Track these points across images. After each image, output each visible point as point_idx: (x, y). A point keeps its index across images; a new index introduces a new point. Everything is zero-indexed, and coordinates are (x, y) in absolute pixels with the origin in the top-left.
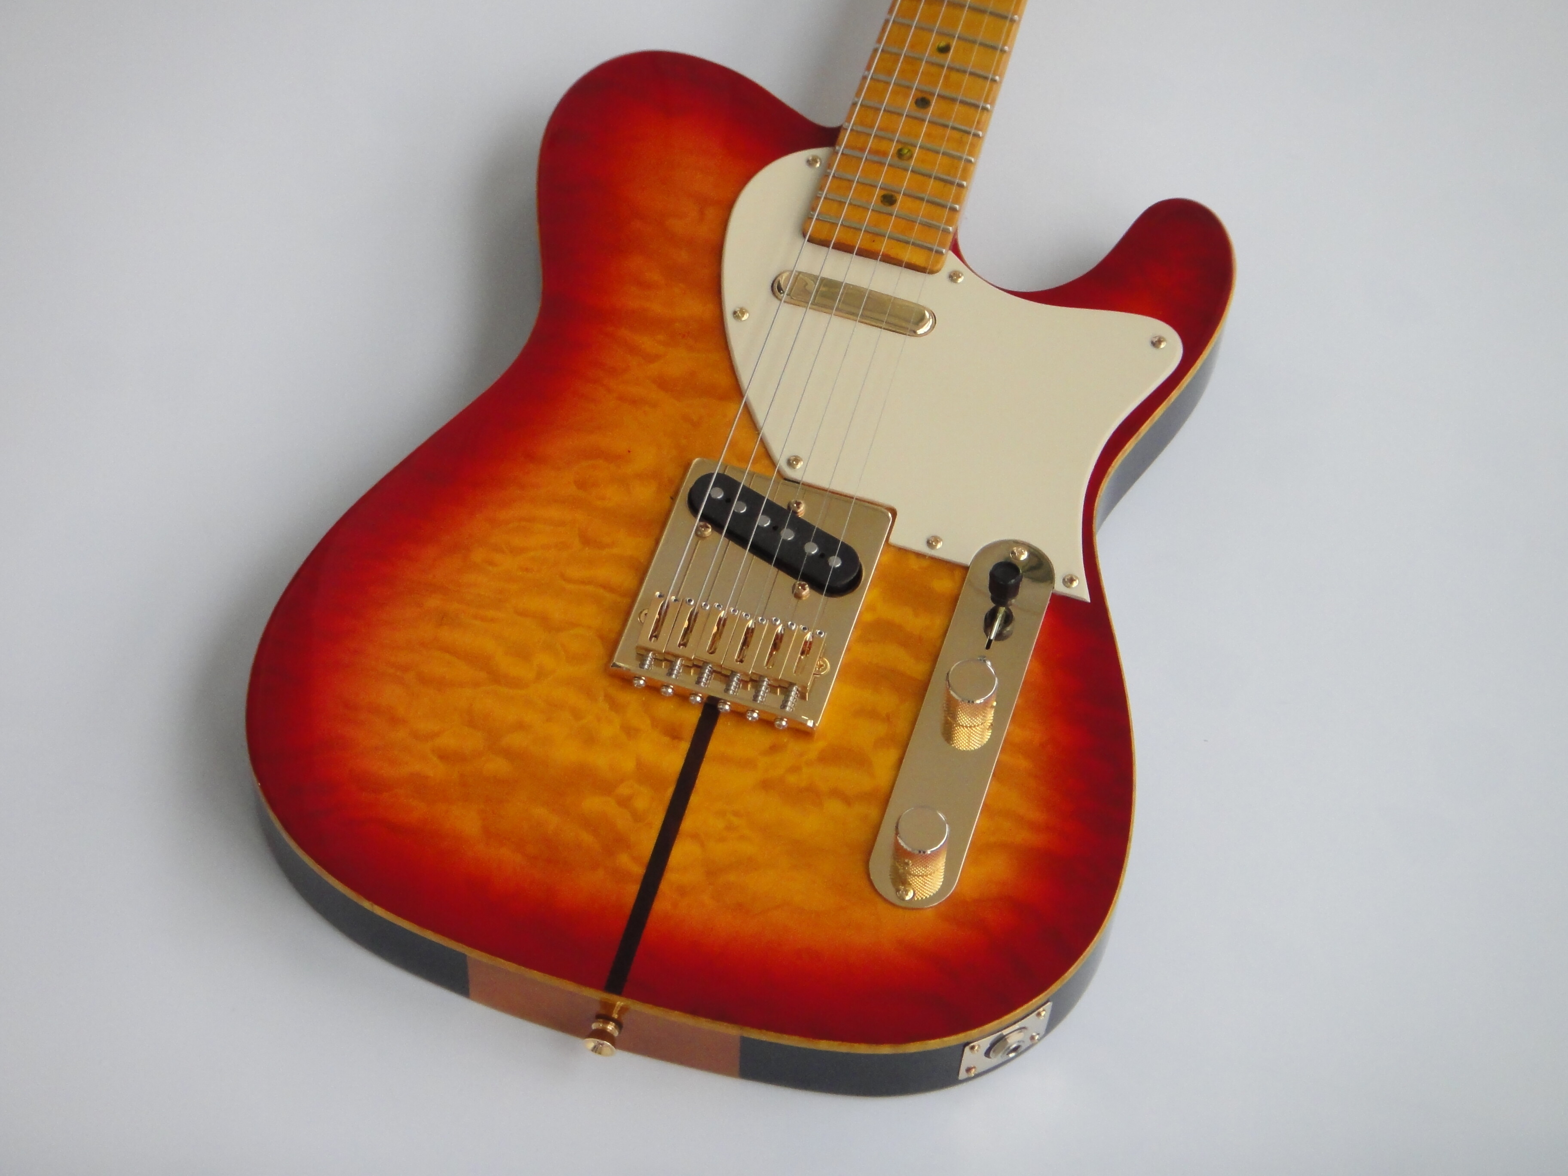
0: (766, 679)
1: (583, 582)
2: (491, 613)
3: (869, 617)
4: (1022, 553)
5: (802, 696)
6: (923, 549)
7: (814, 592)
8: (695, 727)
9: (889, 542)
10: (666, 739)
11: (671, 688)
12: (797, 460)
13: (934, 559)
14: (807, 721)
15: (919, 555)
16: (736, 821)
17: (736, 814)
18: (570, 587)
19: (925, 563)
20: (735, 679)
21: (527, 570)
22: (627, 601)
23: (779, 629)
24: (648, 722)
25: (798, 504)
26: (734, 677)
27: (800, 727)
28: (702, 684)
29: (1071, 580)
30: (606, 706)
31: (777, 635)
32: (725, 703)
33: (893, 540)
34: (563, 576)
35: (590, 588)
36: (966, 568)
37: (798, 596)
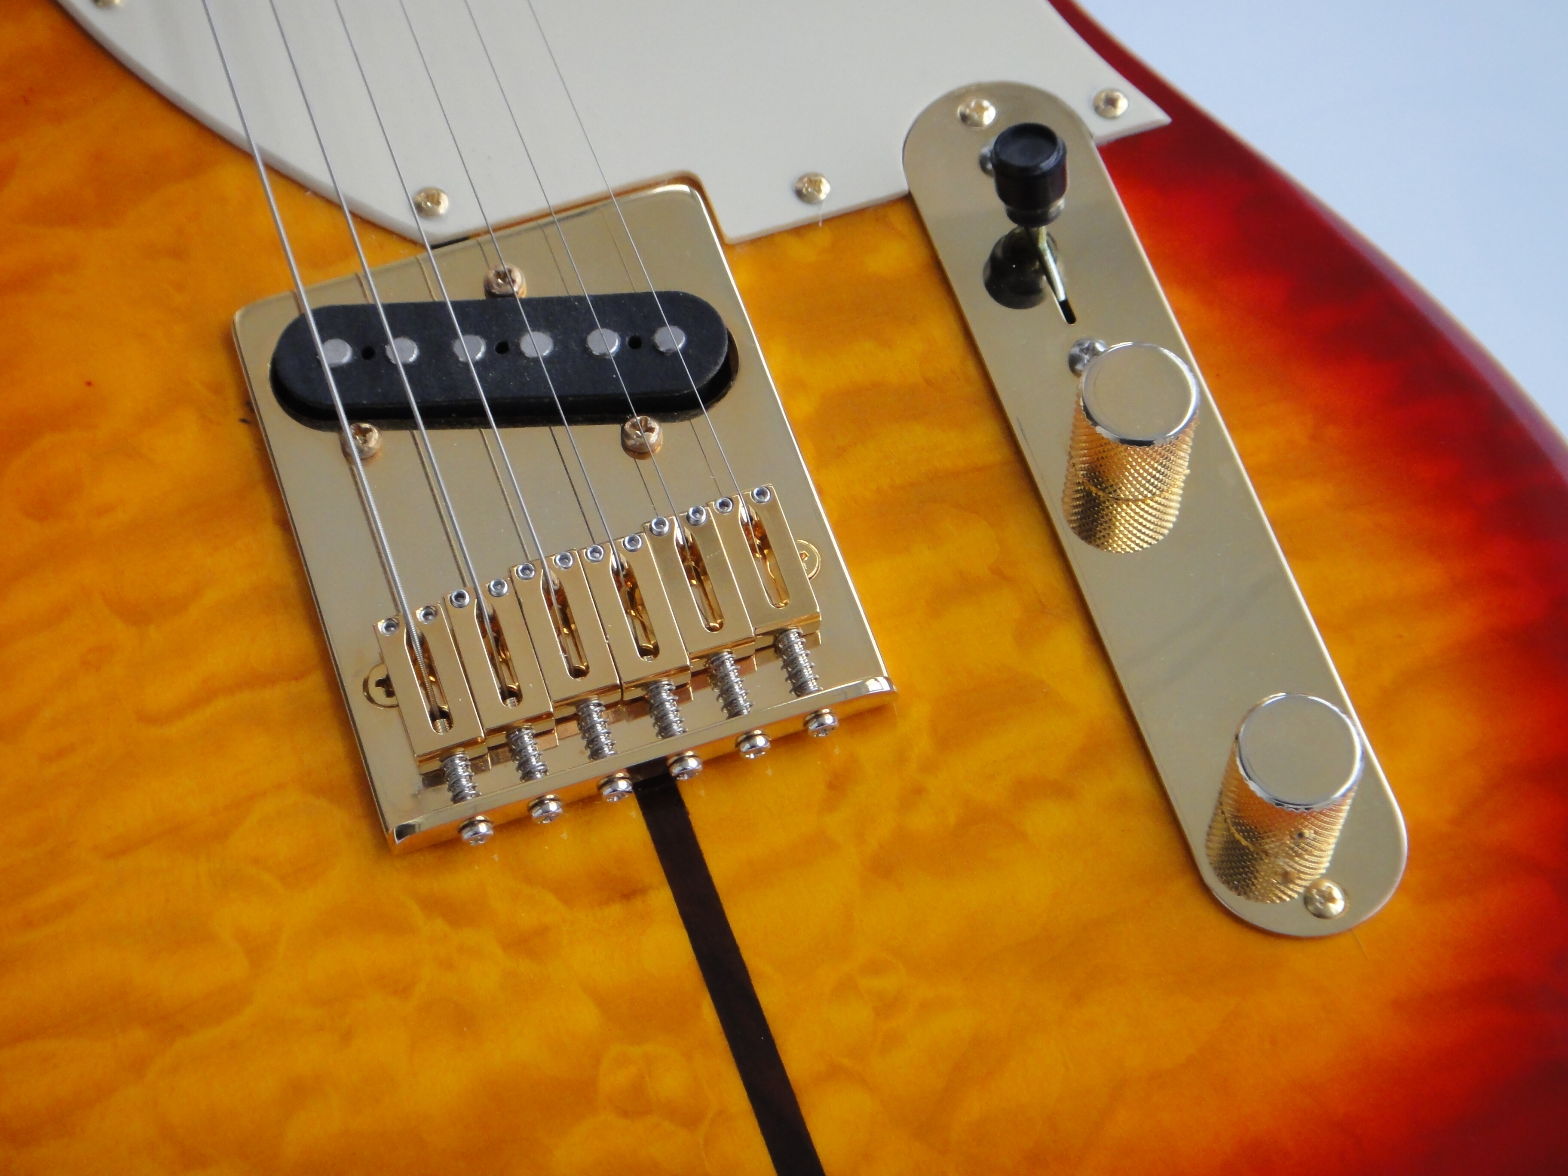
0: (726, 655)
1: (196, 702)
2: (54, 893)
3: (806, 406)
4: (981, 109)
5: (810, 639)
6: (801, 213)
7: (668, 425)
8: (650, 846)
9: (726, 242)
10: (616, 911)
11: (551, 800)
12: (433, 197)
13: (831, 220)
14: (863, 685)
15: (800, 230)
16: (887, 983)
17: (874, 968)
18: (173, 731)
19: (823, 238)
20: (664, 695)
21: (61, 753)
22: (316, 680)
23: (678, 534)
24: (551, 899)
25: (504, 276)
26: (659, 693)
27: (865, 705)
28: (606, 749)
29: (1111, 102)
30: (440, 925)
31: (682, 549)
32: (681, 759)
33: (733, 230)
34: (148, 719)
35: (222, 704)
36: (908, 199)
37: (639, 452)
